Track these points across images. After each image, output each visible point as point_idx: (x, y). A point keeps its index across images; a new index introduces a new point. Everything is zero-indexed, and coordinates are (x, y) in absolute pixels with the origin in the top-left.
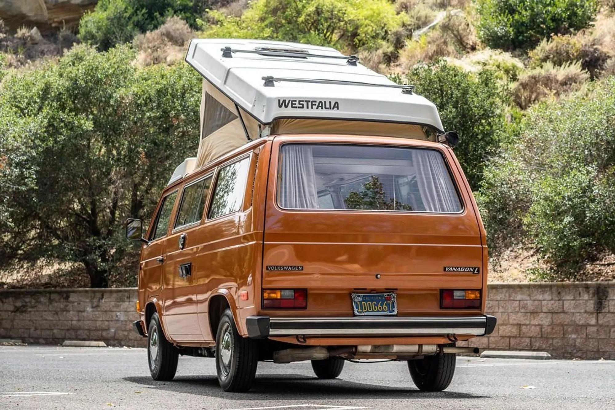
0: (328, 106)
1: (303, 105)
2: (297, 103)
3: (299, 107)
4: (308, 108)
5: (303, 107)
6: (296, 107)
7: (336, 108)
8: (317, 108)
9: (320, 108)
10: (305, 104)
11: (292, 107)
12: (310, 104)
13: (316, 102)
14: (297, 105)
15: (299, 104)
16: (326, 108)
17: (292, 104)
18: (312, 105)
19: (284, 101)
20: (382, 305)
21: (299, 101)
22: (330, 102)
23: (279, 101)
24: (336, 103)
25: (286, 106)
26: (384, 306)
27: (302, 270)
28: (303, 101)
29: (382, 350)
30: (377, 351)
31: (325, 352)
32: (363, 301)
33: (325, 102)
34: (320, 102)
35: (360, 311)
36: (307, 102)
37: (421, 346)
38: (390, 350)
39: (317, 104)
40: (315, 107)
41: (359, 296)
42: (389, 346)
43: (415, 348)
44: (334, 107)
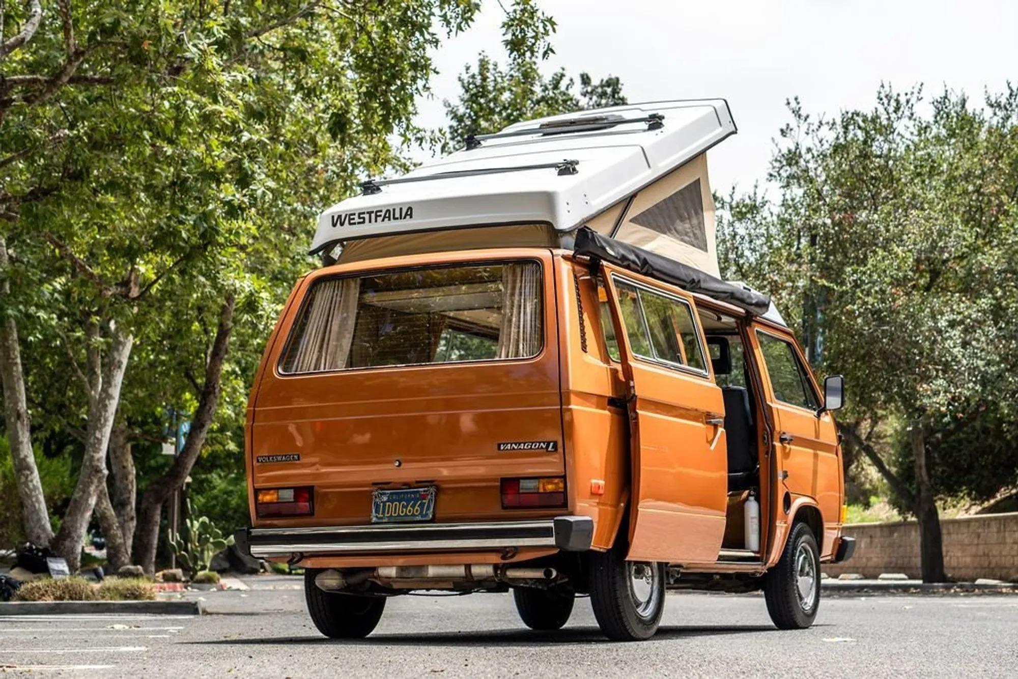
0: (397, 215)
1: (364, 218)
2: (356, 217)
3: (359, 223)
4: (370, 222)
5: (364, 222)
6: (354, 224)
7: (408, 217)
8: (383, 220)
9: (386, 219)
10: (367, 216)
11: (350, 224)
12: (373, 215)
13: (381, 211)
14: (357, 220)
15: (360, 218)
16: (395, 218)
17: (350, 219)
18: (377, 216)
19: (340, 217)
20: (413, 506)
21: (360, 214)
22: (401, 209)
23: (333, 217)
24: (410, 209)
25: (342, 224)
26: (416, 508)
27: (299, 459)
28: (364, 213)
29: (412, 573)
30: (405, 575)
31: (337, 577)
32: (388, 501)
33: (394, 210)
34: (388, 211)
35: (381, 515)
36: (370, 213)
37: (468, 567)
38: (424, 574)
39: (383, 214)
40: (379, 219)
41: (384, 494)
42: (422, 567)
43: (461, 571)
44: (406, 214)
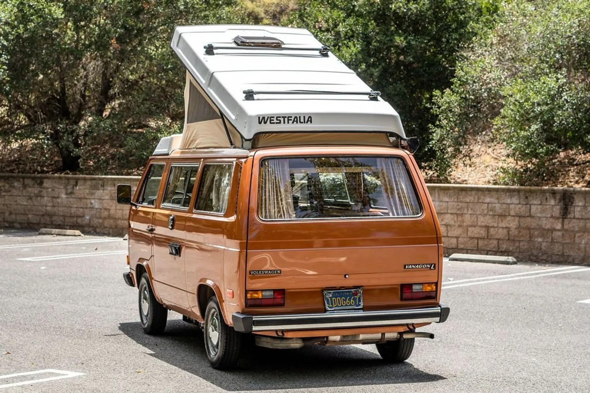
0: (302, 120)
1: (280, 120)
2: (275, 119)
4: (284, 123)
5: (280, 123)
6: (274, 123)
7: (309, 122)
8: (293, 123)
9: (295, 122)
10: (282, 119)
11: (271, 123)
12: (286, 119)
13: (291, 117)
14: (275, 121)
15: (277, 120)
16: (300, 122)
18: (288, 120)
19: (264, 118)
20: (350, 300)
21: (277, 118)
22: (304, 117)
23: (259, 118)
24: (310, 117)
25: (265, 123)
26: (352, 301)
27: (280, 273)
28: (280, 117)
29: (350, 338)
30: (345, 340)
31: (300, 343)
32: (333, 297)
33: (300, 117)
34: (296, 117)
35: (331, 306)
36: (284, 118)
38: (357, 339)
39: (293, 119)
40: (290, 122)
41: (330, 293)
42: (356, 335)
43: (379, 336)
